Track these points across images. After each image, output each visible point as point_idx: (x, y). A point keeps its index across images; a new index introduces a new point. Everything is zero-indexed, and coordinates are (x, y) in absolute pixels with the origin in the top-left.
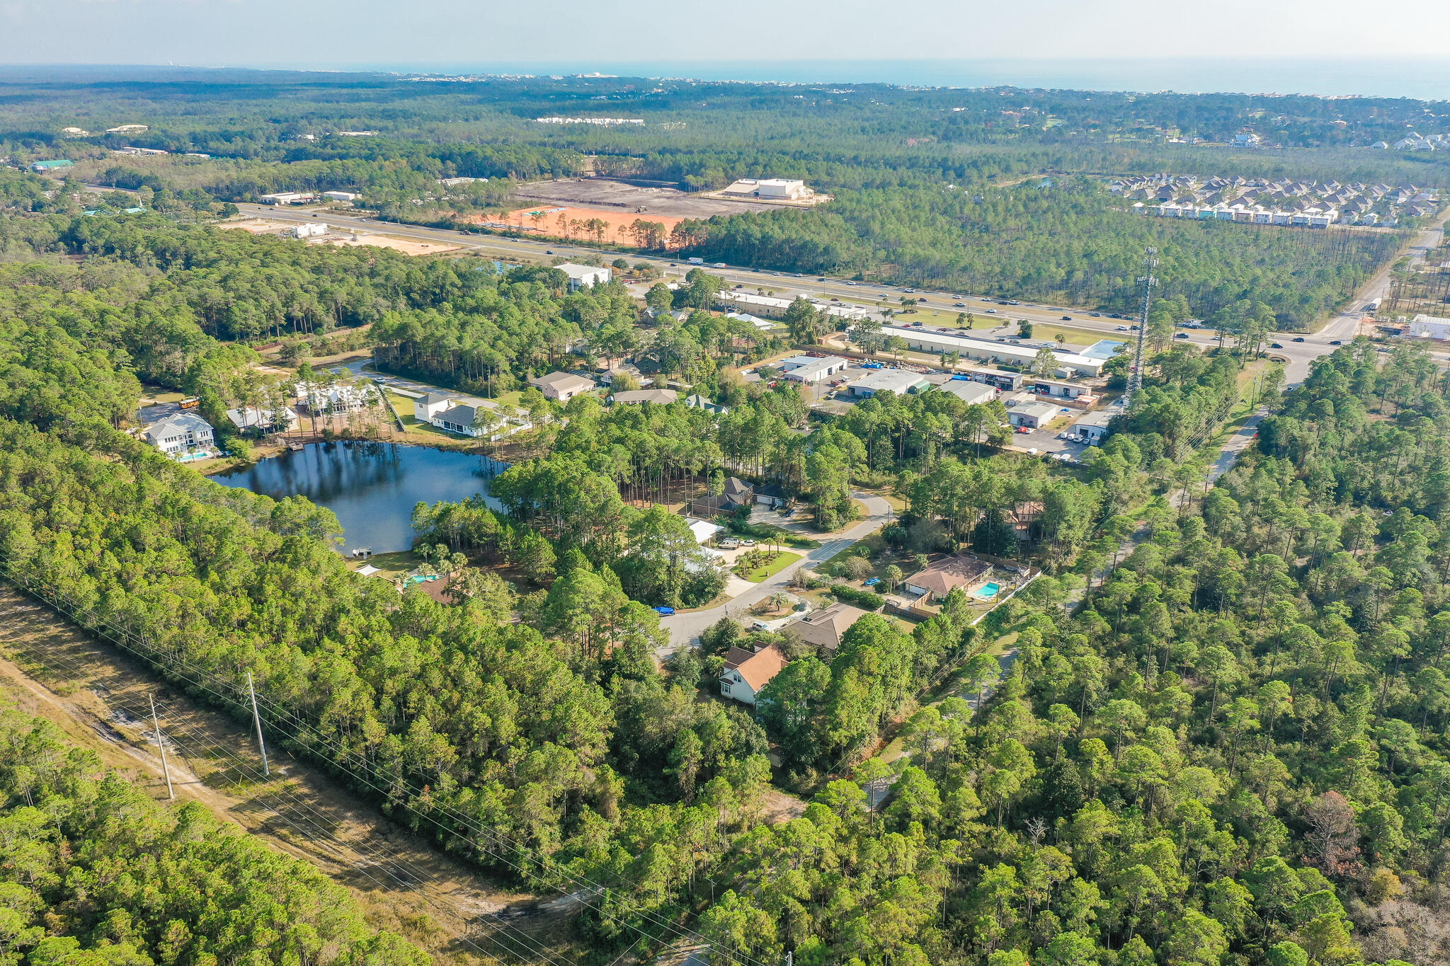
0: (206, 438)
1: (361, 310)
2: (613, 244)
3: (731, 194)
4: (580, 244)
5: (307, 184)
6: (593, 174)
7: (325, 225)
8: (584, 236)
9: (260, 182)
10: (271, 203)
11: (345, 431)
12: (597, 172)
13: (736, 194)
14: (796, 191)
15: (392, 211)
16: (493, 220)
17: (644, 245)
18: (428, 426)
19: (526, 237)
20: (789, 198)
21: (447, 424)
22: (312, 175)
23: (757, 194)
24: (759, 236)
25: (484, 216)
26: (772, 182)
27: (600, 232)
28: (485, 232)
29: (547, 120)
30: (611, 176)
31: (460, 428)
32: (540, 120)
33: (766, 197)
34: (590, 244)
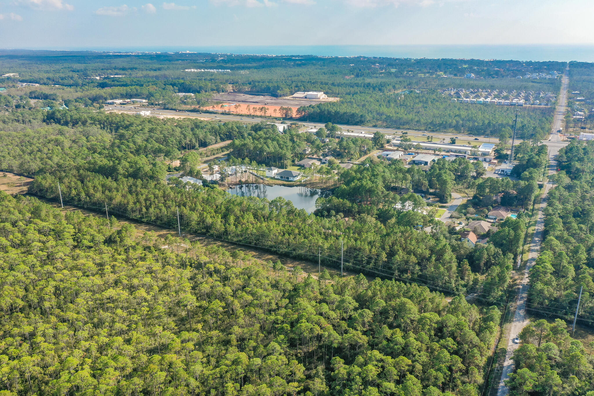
2: (271, 116)
3: (296, 97)
4: (257, 116)
5: (123, 96)
6: (232, 91)
7: (150, 112)
8: (258, 113)
9: (105, 96)
10: (112, 104)
11: (247, 181)
14: (322, 96)
15: (170, 106)
16: (218, 109)
17: (284, 116)
18: (273, 178)
19: (232, 114)
20: (319, 98)
21: (282, 177)
22: (124, 93)
23: (306, 98)
25: (213, 107)
26: (311, 93)
27: (265, 112)
29: (189, 70)
30: (240, 91)
31: (288, 178)
32: (186, 70)
33: (310, 98)
34: (261, 117)
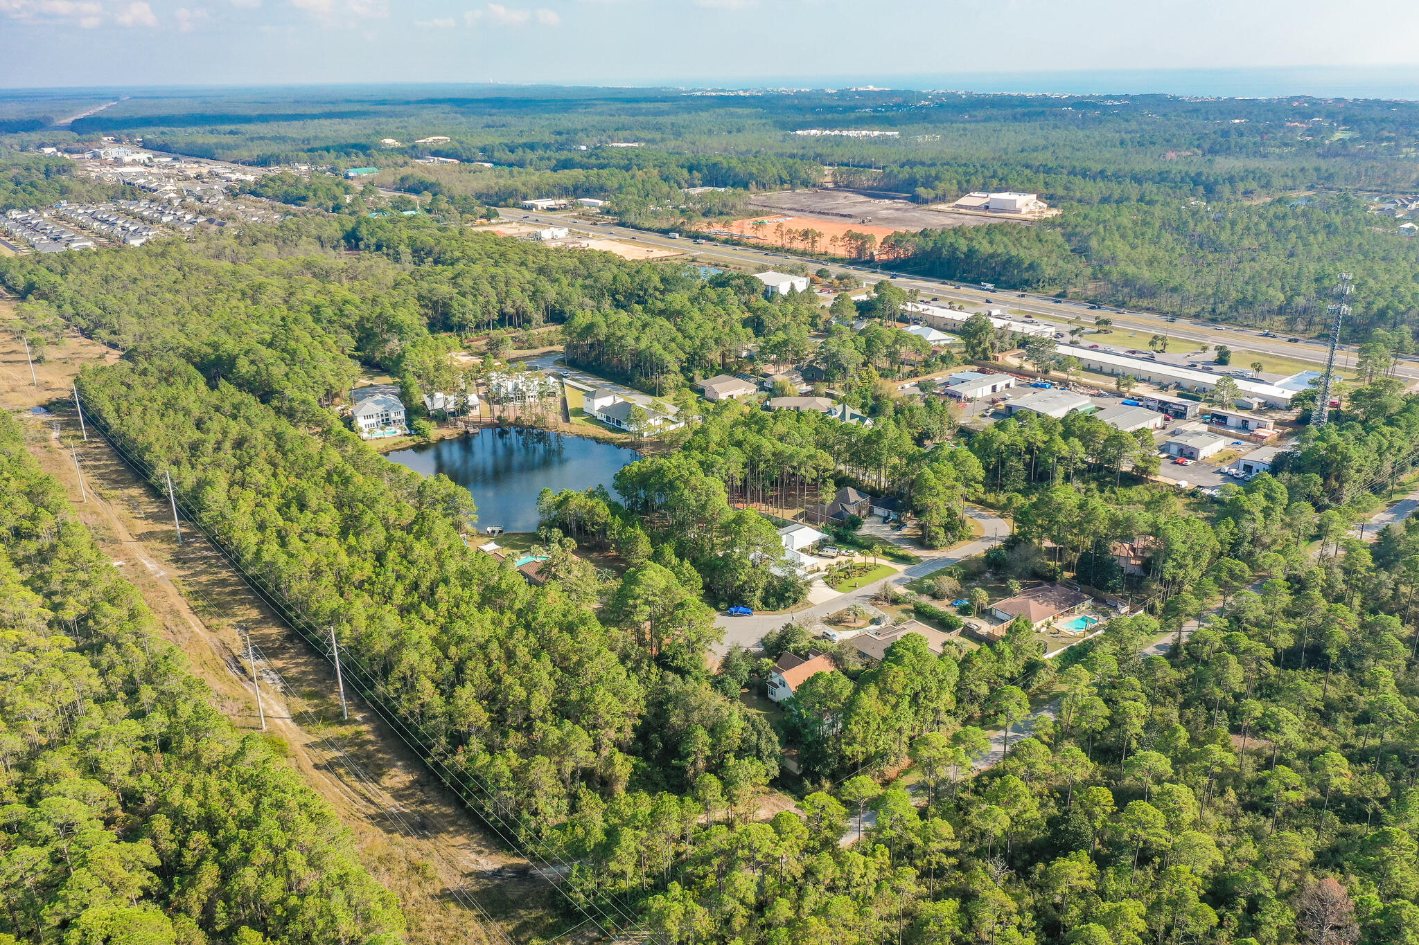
0: (399, 417)
1: (567, 309)
2: (826, 253)
3: (961, 207)
4: (795, 253)
5: (565, 191)
6: (831, 185)
7: (566, 230)
8: (799, 245)
9: (523, 189)
10: (530, 208)
11: (518, 418)
12: (836, 183)
13: (966, 207)
14: (1027, 205)
15: (631, 218)
16: (717, 228)
17: (854, 255)
18: (593, 419)
19: (746, 245)
20: (1019, 211)
21: (608, 418)
22: (569, 184)
23: (987, 208)
24: (965, 249)
25: (710, 224)
26: (1005, 196)
27: (814, 242)
28: (709, 239)
29: (805, 133)
30: (849, 187)
31: (619, 423)
32: (799, 132)
33: (996, 210)
34: (804, 254)
